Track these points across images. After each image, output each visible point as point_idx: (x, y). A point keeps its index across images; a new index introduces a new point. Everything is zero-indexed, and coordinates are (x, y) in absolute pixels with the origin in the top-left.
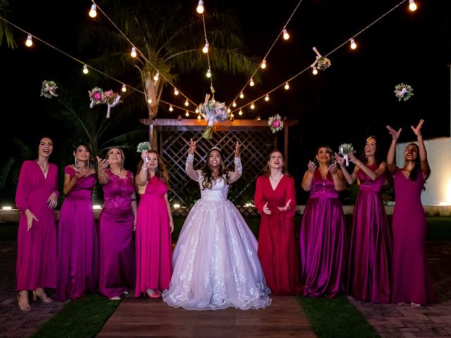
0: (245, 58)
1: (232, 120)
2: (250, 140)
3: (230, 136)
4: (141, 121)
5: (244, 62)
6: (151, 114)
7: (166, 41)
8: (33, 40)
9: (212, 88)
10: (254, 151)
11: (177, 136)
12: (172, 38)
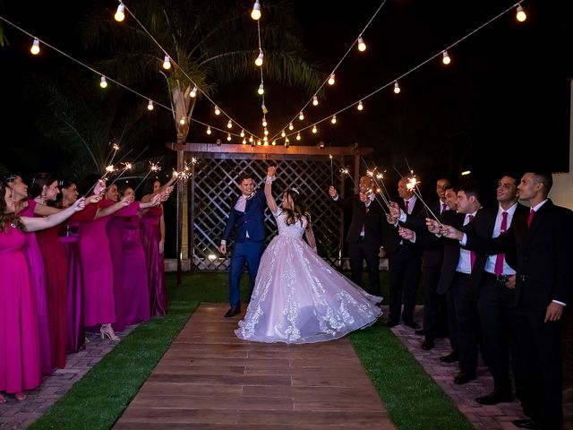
0: (304, 65)
1: (287, 147)
2: (309, 172)
3: (284, 166)
4: (167, 145)
5: (302, 69)
6: (180, 135)
7: (200, 40)
8: (41, 45)
9: (264, 107)
10: (314, 187)
11: (213, 165)
12: (208, 36)
